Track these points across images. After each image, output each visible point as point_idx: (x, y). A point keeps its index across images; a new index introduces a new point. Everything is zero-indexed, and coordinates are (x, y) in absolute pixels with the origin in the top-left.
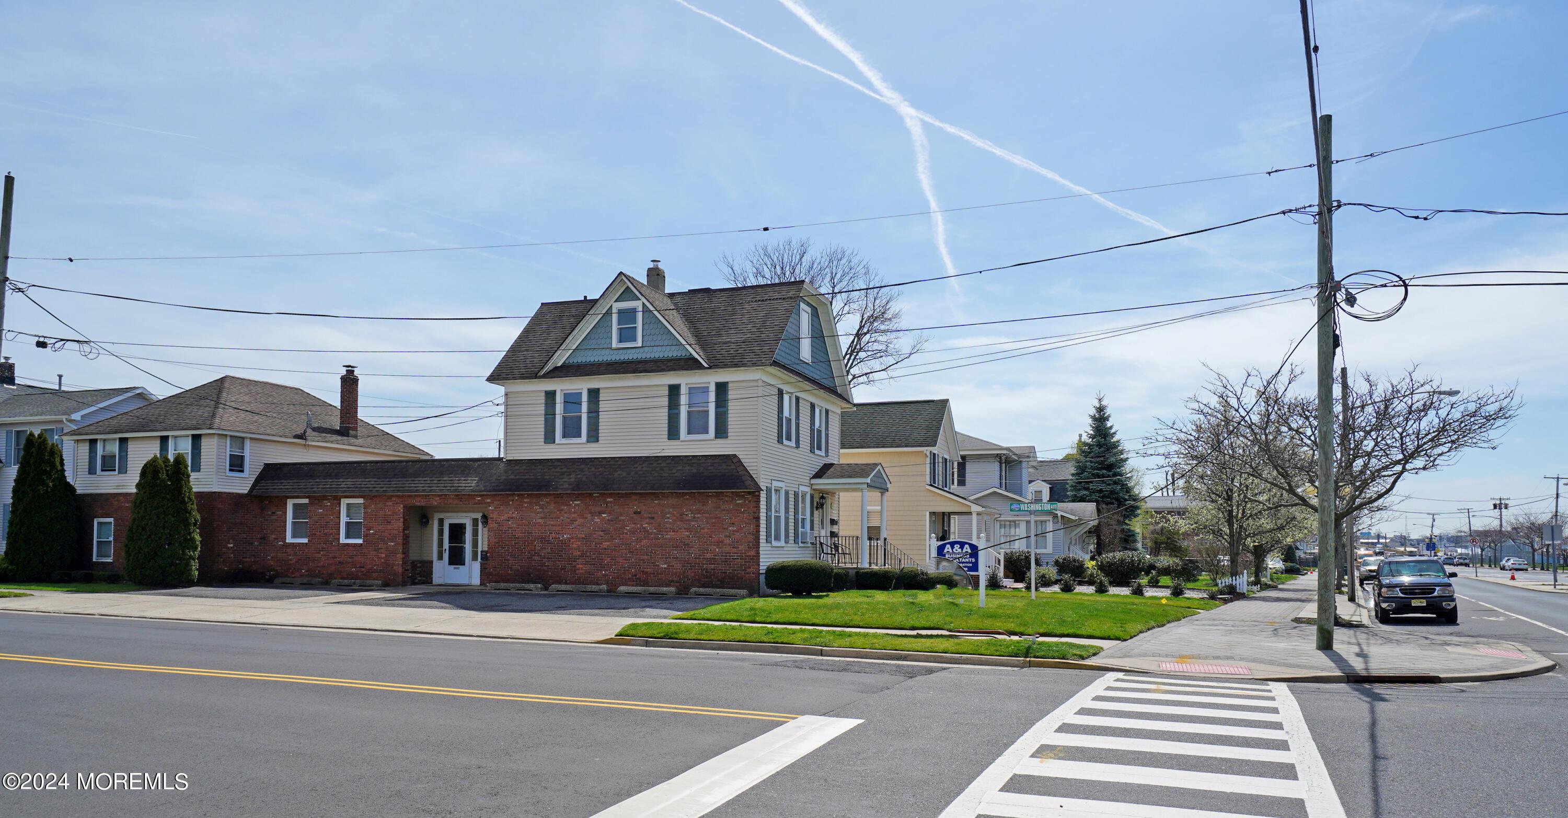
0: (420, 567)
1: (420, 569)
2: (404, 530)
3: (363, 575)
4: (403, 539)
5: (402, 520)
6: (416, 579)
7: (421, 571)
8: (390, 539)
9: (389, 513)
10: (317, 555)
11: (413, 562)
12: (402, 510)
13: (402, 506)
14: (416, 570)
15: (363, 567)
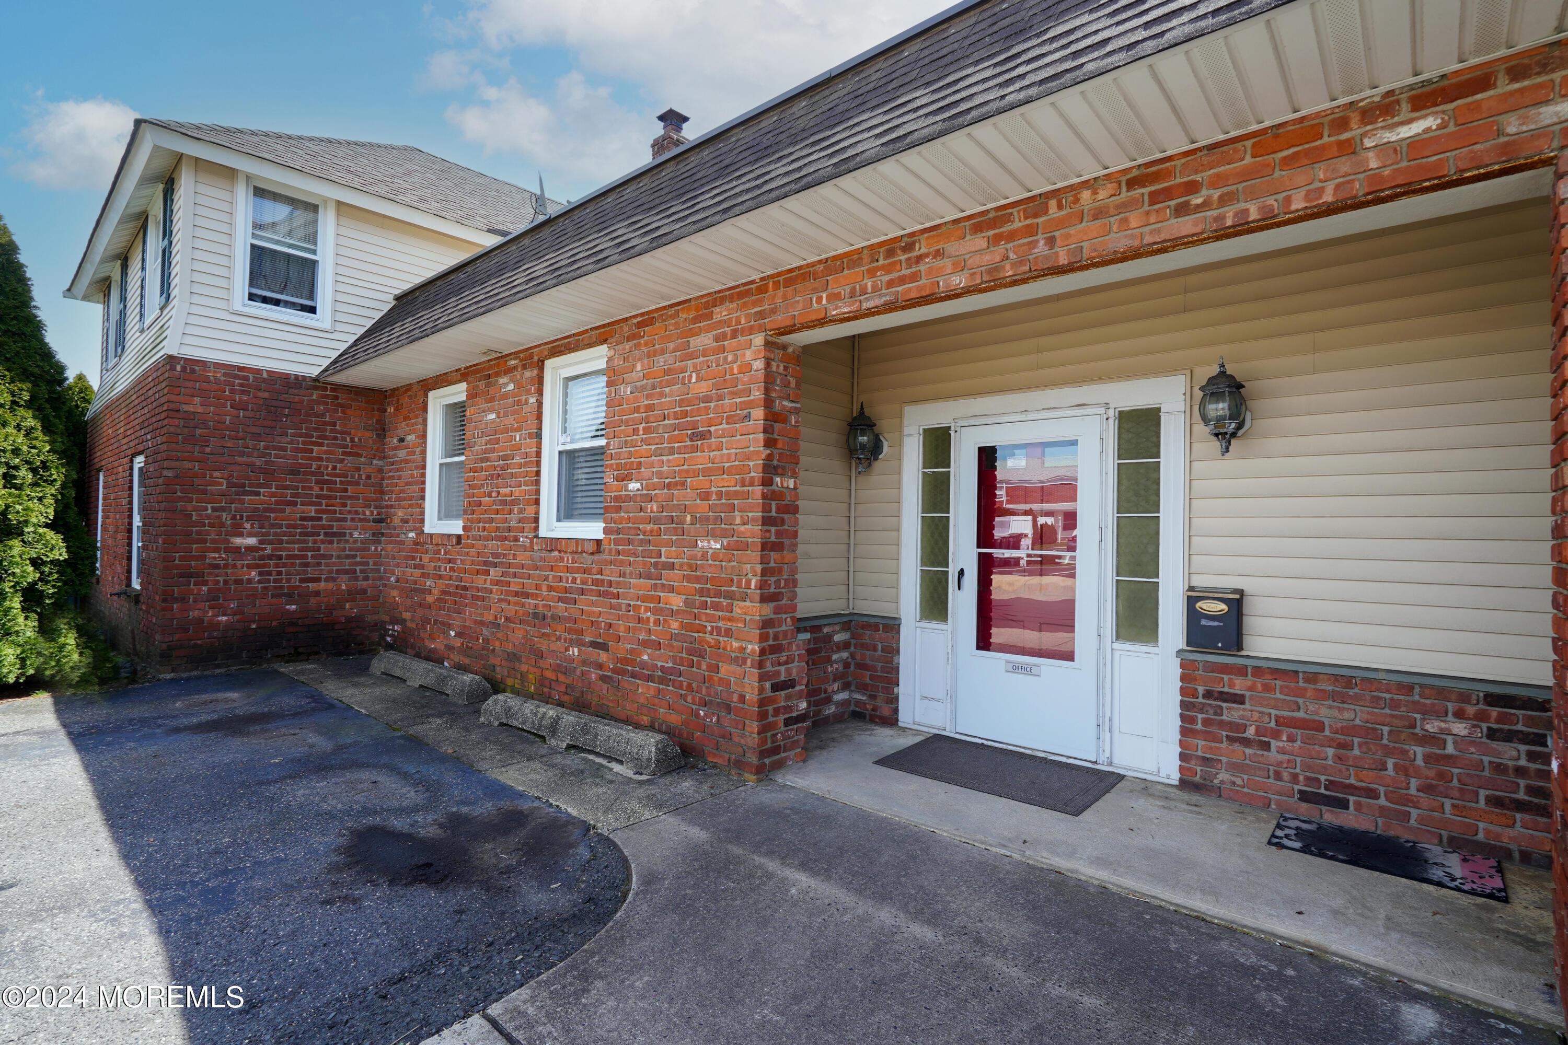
0: (846, 645)
1: (845, 655)
2: (770, 470)
3: (604, 679)
4: (767, 521)
5: (758, 413)
6: (828, 700)
7: (846, 665)
8: (705, 520)
9: (704, 388)
10: (480, 581)
11: (811, 625)
12: (759, 364)
13: (758, 340)
14: (828, 660)
15: (604, 647)
